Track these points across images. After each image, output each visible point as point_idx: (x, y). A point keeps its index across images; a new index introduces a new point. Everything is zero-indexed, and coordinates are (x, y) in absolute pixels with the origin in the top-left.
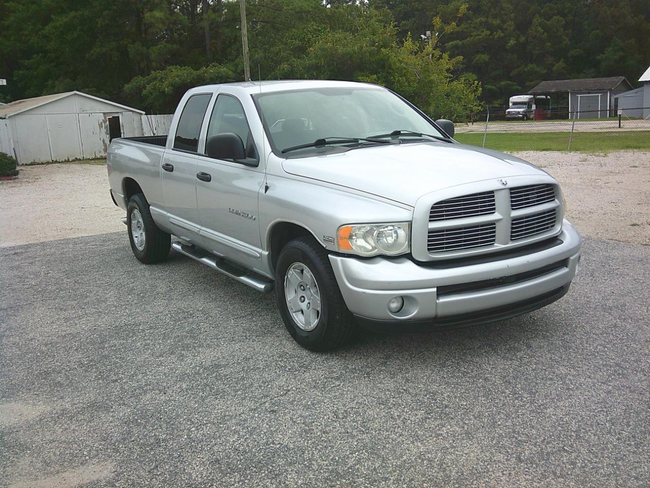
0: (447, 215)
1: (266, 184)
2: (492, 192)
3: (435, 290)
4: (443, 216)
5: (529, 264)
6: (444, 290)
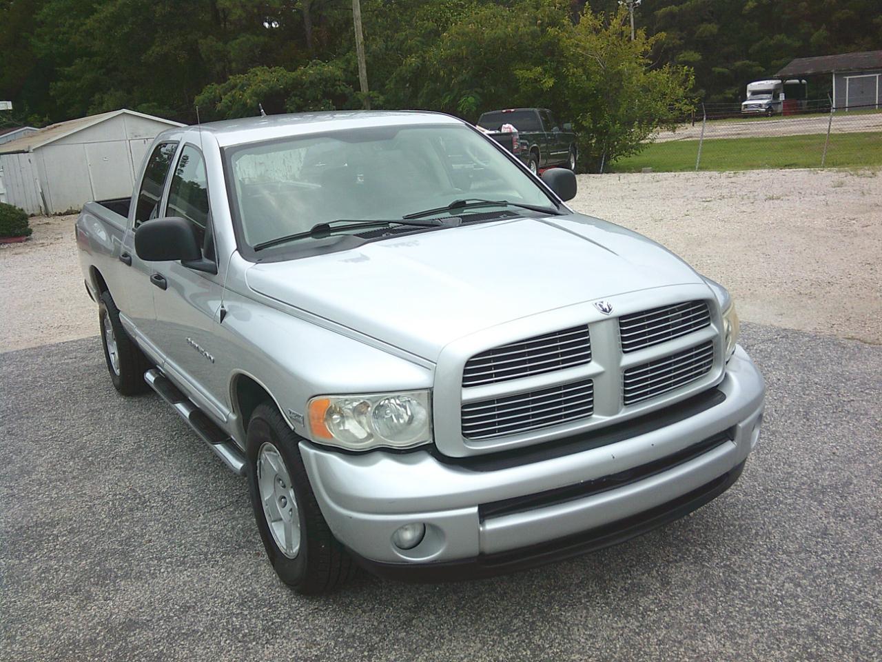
0: (497, 375)
1: (223, 307)
2: (585, 326)
3: (475, 510)
4: (490, 376)
5: (654, 447)
6: (491, 508)
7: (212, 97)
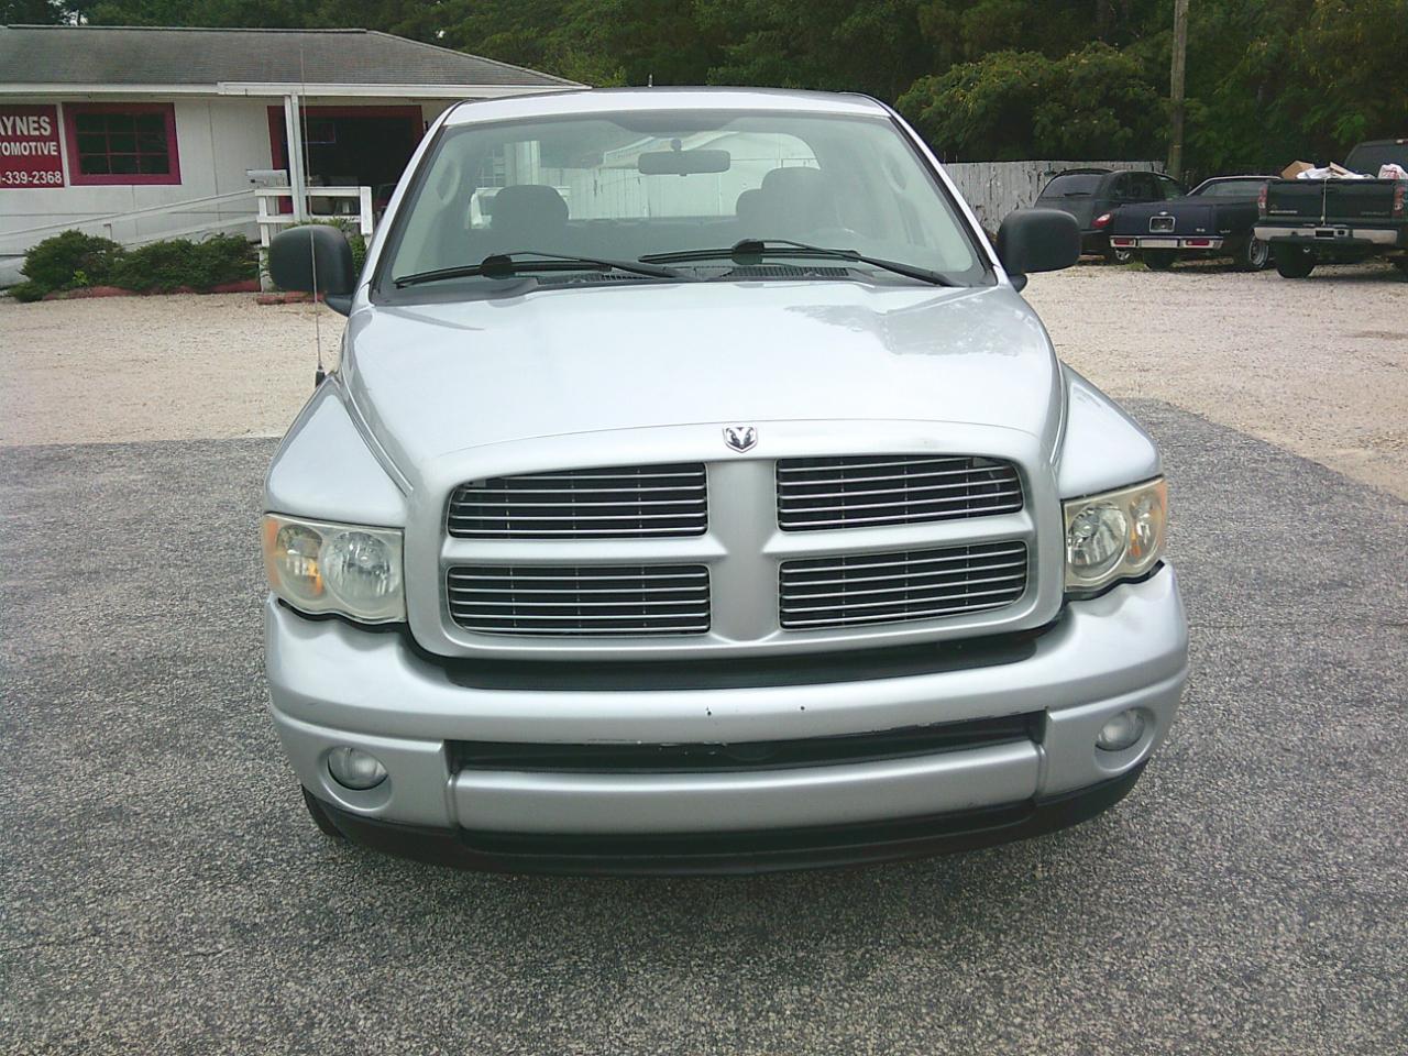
1: (320, 368)
2: (699, 466)
3: (437, 747)
5: (804, 715)
7: (923, 97)
